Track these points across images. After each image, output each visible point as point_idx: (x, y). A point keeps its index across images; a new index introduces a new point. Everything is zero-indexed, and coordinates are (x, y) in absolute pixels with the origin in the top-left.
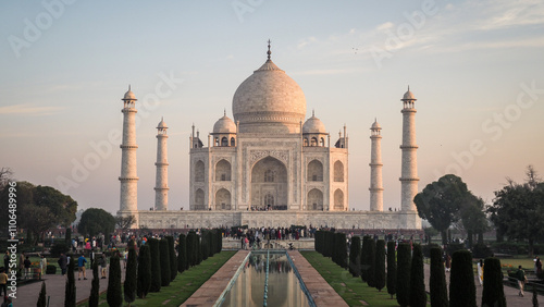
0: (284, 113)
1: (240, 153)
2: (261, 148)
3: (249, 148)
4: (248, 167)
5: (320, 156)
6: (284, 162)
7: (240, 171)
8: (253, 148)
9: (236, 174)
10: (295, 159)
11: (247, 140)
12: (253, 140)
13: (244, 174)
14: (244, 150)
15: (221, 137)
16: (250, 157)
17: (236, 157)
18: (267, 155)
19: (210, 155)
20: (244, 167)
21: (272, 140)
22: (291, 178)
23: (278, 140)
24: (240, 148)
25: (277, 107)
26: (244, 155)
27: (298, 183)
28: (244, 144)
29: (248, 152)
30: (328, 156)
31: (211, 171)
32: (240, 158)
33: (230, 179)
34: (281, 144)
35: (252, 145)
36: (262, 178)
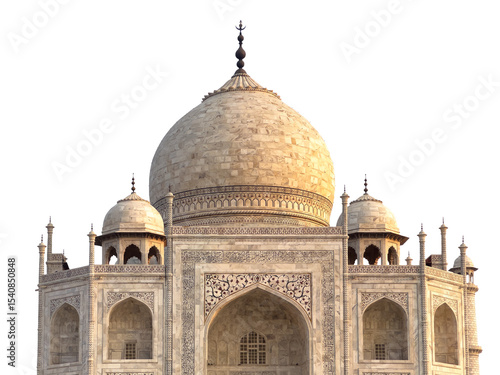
0: (284, 192)
1: (177, 281)
2: (236, 268)
3: (202, 268)
4: (199, 318)
5: (399, 288)
6: (300, 305)
7: (177, 330)
8: (213, 268)
9: (168, 340)
10: (330, 298)
11: (196, 246)
12: (213, 246)
13: (188, 339)
14: (188, 272)
15: (122, 246)
16: (203, 291)
17: (167, 291)
18: (251, 286)
19: (95, 287)
20: (188, 319)
21: (263, 246)
22: (317, 351)
23: (281, 246)
24: (178, 266)
25: (269, 173)
26: (188, 286)
27: (339, 365)
28: (187, 257)
29: (199, 279)
30: (421, 289)
31: (97, 331)
32: (177, 297)
33: (148, 354)
34: (290, 256)
35: (211, 259)
36: (235, 352)
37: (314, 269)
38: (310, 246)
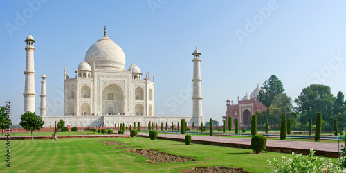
1: (96, 81)
2: (108, 79)
3: (101, 78)
4: (101, 89)
5: (142, 85)
6: (122, 87)
7: (96, 92)
10: (128, 86)
11: (100, 73)
12: (103, 73)
13: (98, 94)
14: (99, 79)
16: (102, 84)
17: (94, 83)
18: (112, 83)
19: (78, 82)
20: (98, 90)
21: (115, 74)
22: (126, 97)
23: (118, 74)
24: (96, 78)
26: (99, 83)
27: (130, 100)
28: (98, 76)
29: (101, 81)
30: (146, 85)
31: (78, 92)
32: (96, 85)
33: (89, 97)
34: (120, 77)
35: (103, 77)
36: (107, 97)
37: (125, 80)
38: (124, 75)
